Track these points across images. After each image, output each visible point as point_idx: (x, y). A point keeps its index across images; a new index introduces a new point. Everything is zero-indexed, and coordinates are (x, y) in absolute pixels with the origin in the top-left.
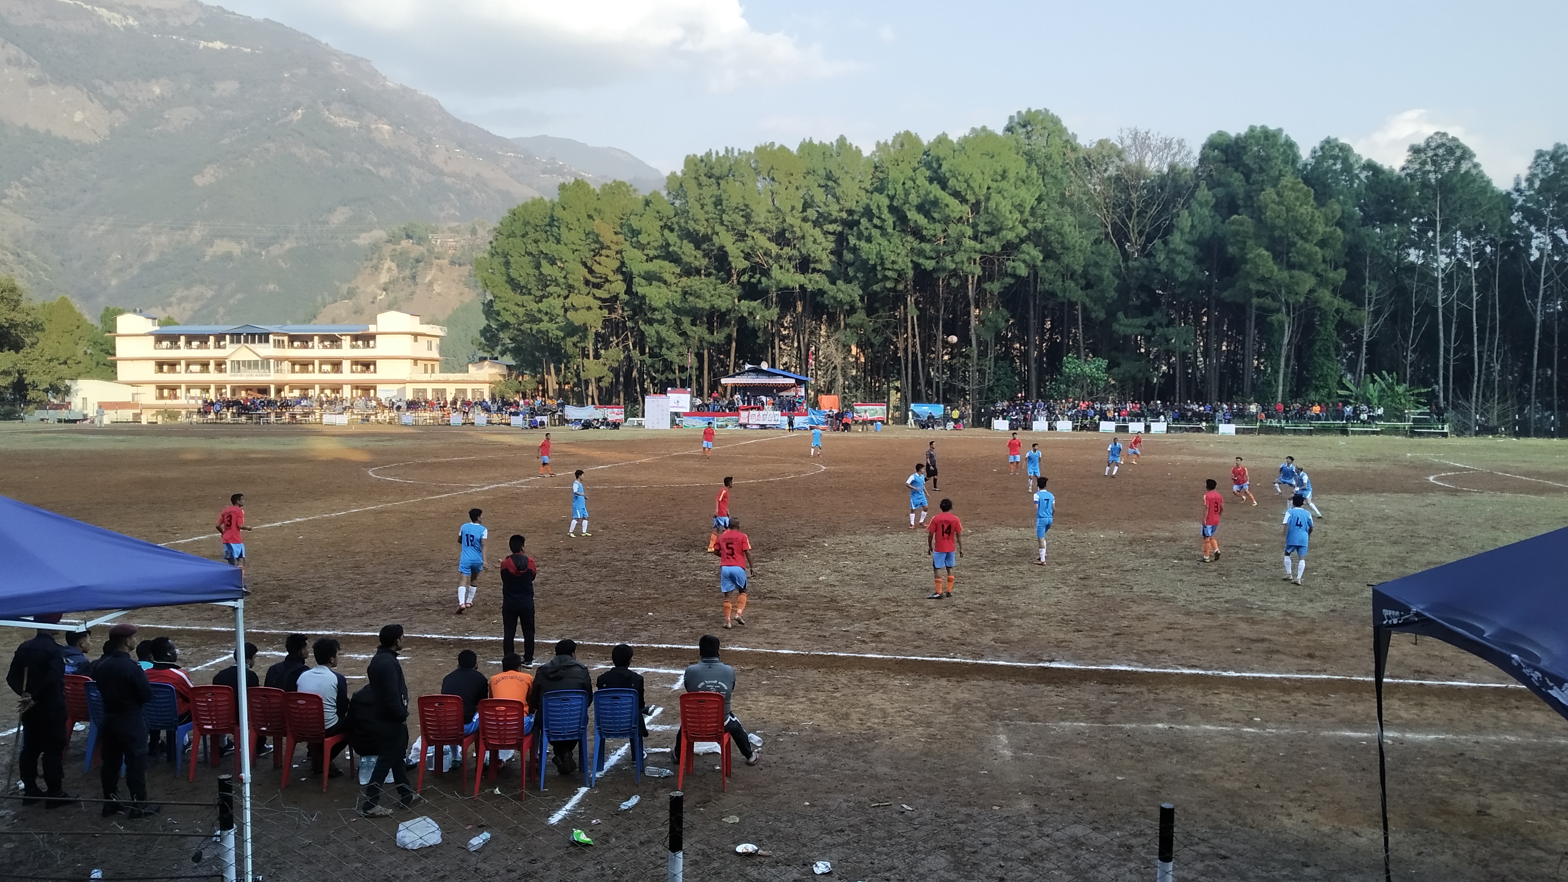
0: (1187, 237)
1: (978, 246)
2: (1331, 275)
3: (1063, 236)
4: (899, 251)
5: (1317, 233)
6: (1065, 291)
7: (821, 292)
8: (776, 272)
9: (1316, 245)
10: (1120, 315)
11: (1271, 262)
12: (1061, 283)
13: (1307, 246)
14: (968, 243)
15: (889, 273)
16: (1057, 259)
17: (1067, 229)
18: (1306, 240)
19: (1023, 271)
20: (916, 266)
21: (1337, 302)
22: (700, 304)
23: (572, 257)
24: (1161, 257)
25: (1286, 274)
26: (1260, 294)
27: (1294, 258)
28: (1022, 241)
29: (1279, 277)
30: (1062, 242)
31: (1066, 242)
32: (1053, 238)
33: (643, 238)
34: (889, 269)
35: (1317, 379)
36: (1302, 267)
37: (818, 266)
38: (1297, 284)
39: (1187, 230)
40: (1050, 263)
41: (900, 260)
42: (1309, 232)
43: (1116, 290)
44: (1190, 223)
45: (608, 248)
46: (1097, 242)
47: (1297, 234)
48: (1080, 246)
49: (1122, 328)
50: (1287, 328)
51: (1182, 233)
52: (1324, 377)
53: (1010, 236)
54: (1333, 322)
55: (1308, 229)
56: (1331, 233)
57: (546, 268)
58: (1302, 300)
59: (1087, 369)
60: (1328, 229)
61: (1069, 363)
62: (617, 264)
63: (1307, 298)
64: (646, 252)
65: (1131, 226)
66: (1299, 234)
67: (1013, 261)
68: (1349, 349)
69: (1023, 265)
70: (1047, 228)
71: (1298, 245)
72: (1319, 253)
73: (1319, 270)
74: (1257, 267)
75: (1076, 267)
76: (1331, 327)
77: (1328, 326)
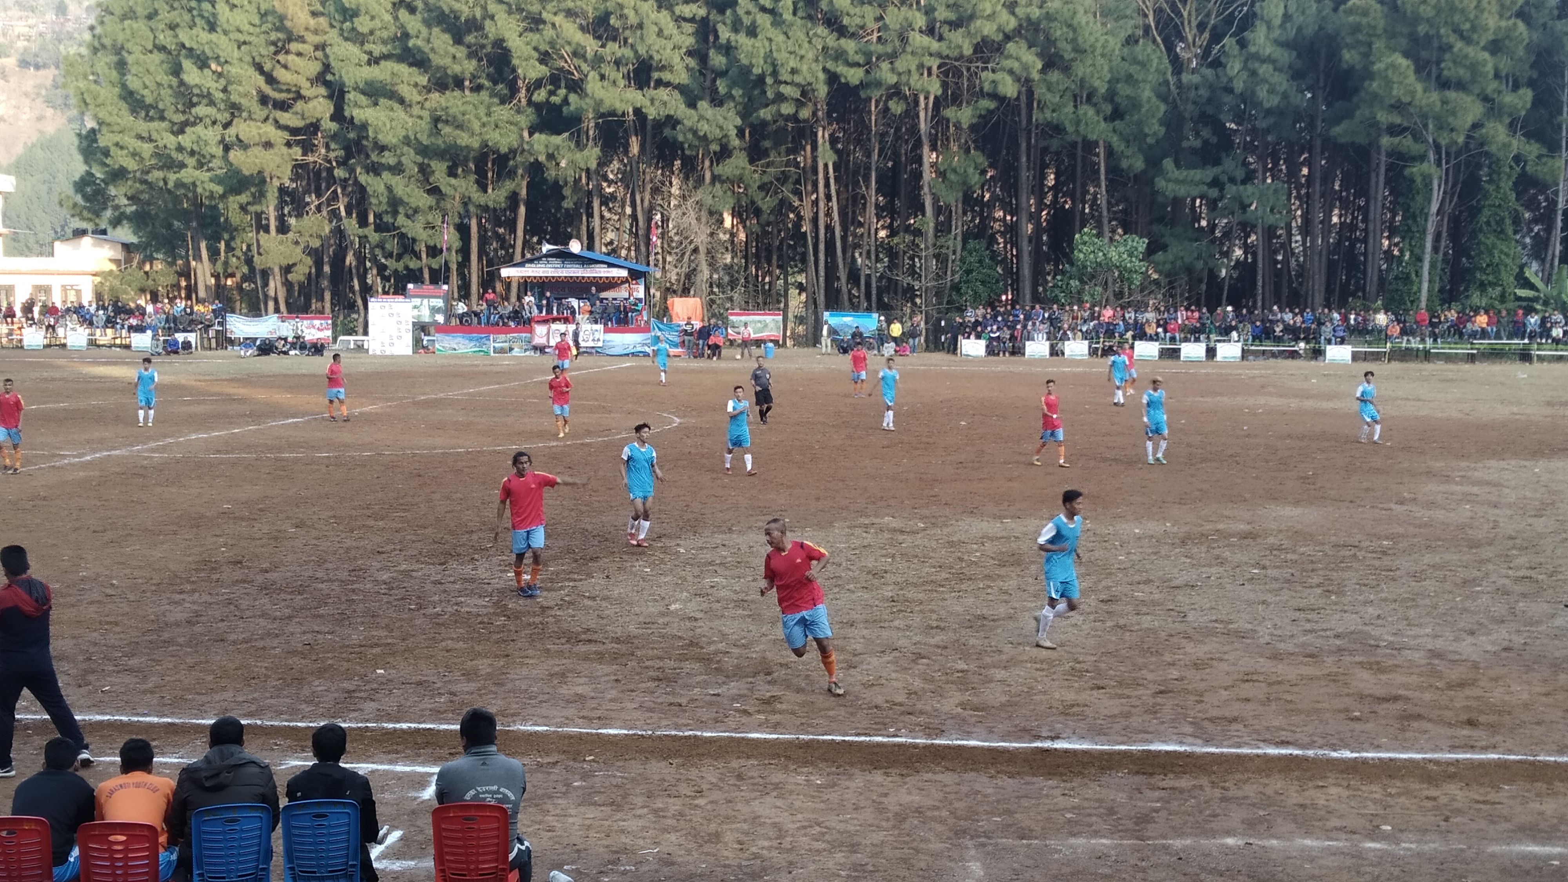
0: (1277, 33)
1: (935, 46)
2: (1508, 98)
3: (1074, 30)
4: (802, 52)
5: (1486, 29)
6: (1078, 123)
7: (672, 121)
8: (593, 85)
9: (1484, 48)
10: (1168, 164)
11: (1412, 78)
12: (1072, 109)
13: (1470, 51)
14: (918, 40)
15: (786, 90)
16: (1066, 69)
17: (1082, 18)
18: (1468, 41)
19: (1009, 88)
20: (832, 78)
21: (1517, 144)
22: (464, 139)
23: (236, 54)
24: (1234, 67)
25: (1435, 97)
26: (1394, 130)
27: (1450, 70)
28: (1008, 38)
29: (1424, 102)
30: (1074, 40)
31: (1080, 40)
32: (1059, 33)
33: (363, 24)
34: (786, 83)
35: (1483, 270)
36: (1461, 86)
37: (666, 76)
38: (1453, 113)
39: (1277, 22)
40: (1055, 76)
41: (805, 68)
42: (1474, 28)
43: (1162, 123)
44: (1281, 11)
45: (301, 39)
46: (1130, 41)
47: (1454, 31)
48: (1104, 47)
49: (1171, 186)
50: (1436, 187)
51: (1269, 25)
52: (1495, 268)
53: (988, 29)
54: (1509, 176)
55: (1472, 22)
56: (1509, 29)
57: (192, 75)
58: (1461, 140)
59: (1113, 254)
60: (1503, 24)
61: (1085, 243)
62: (315, 68)
63: (1469, 137)
64: (367, 47)
65: (1185, 14)
66: (1458, 31)
67: (993, 71)
68: (1536, 221)
69: (1009, 79)
70: (1049, 17)
71: (1455, 50)
72: (1488, 62)
73: (1489, 90)
74: (1389, 83)
75: (1097, 83)
76: (1506, 185)
77: (1502, 184)
